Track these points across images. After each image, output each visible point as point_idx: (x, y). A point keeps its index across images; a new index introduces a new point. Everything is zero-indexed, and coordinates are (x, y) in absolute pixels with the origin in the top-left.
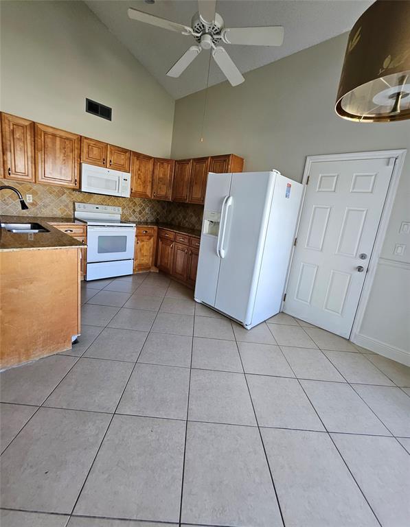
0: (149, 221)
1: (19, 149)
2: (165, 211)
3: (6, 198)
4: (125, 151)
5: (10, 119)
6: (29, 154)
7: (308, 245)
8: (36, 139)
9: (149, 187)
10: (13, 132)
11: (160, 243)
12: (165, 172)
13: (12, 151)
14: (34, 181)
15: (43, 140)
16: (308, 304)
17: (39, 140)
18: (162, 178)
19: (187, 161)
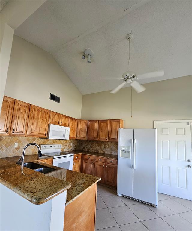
0: (72, 150)
1: (21, 118)
2: (78, 144)
3: (2, 147)
4: (67, 117)
5: (19, 103)
6: (26, 121)
7: (162, 157)
8: (30, 112)
9: (76, 133)
10: (19, 109)
11: (84, 162)
12: (83, 126)
13: (17, 119)
14: (25, 135)
15: (33, 113)
16: (169, 186)
17: (32, 113)
18: (82, 129)
19: (96, 121)
